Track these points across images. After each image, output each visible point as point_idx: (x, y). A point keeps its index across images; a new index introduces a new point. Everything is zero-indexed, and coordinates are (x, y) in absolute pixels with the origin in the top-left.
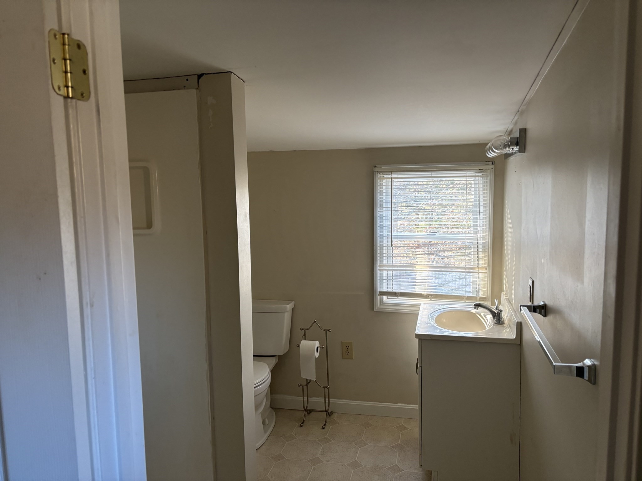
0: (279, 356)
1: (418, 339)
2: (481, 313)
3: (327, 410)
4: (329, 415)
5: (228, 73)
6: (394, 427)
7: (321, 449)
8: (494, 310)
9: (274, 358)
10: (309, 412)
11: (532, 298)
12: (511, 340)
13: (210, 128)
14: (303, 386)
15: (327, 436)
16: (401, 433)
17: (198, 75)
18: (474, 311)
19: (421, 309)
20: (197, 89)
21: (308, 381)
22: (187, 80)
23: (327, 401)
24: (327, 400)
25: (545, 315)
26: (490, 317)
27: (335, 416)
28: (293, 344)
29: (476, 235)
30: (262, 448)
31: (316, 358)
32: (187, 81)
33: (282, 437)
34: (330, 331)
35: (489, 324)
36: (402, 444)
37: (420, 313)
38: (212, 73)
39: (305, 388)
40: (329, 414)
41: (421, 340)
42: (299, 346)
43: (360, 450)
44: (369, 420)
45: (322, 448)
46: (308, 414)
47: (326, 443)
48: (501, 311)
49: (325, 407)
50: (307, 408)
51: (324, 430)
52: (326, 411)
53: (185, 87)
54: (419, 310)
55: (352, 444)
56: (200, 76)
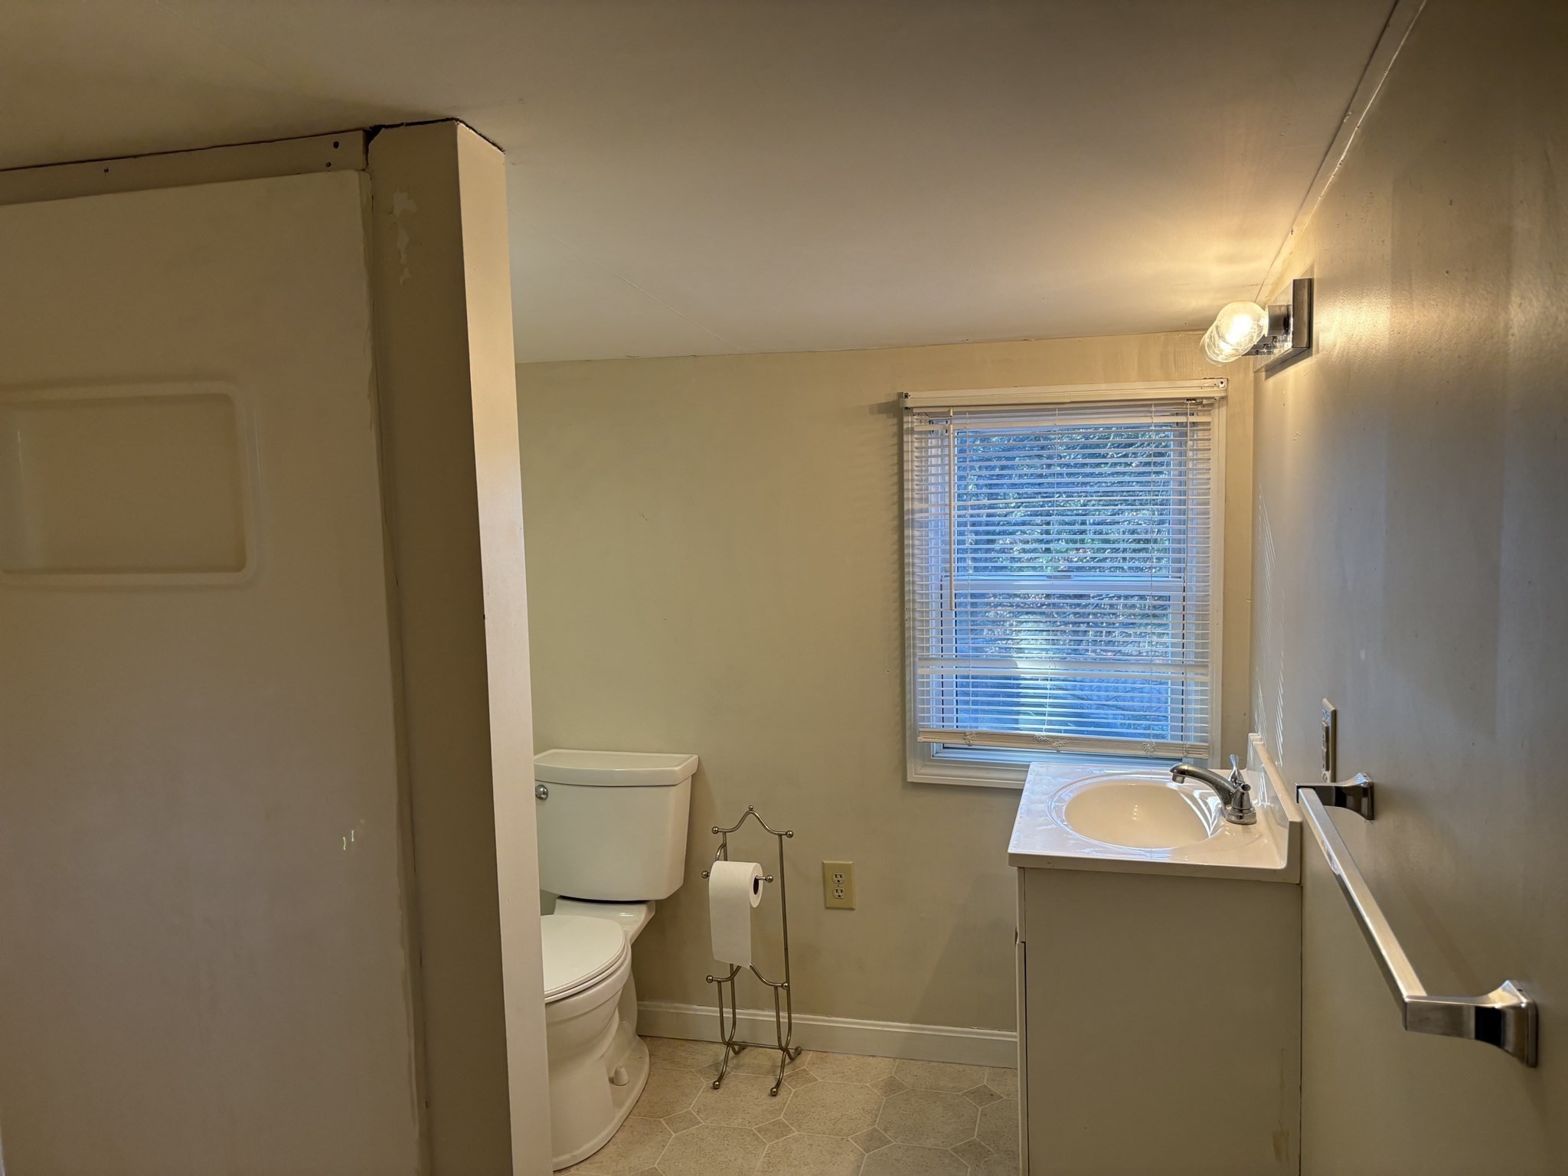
0: (657, 901)
1: (1016, 868)
2: (1192, 791)
3: (784, 1045)
4: (792, 1059)
5: (448, 122)
6: (960, 1094)
7: (764, 1154)
8: (1227, 785)
9: (643, 908)
10: (737, 1047)
11: (1331, 762)
12: (1274, 871)
13: (401, 282)
14: (719, 982)
15: (781, 1117)
16: (980, 1109)
17: (365, 131)
18: (1174, 785)
19: (1030, 777)
20: (364, 170)
21: (735, 969)
22: (336, 145)
23: (784, 1020)
24: (784, 1014)
25: (1371, 816)
26: (1215, 801)
27: (807, 1058)
28: (695, 870)
29: (1180, 578)
30: (605, 1150)
31: (751, 907)
32: (335, 149)
33: (661, 1120)
34: (791, 836)
35: (1213, 823)
36: (983, 1143)
37: (1027, 786)
38: (402, 124)
39: (726, 987)
40: (791, 1054)
41: (1022, 870)
42: (707, 876)
43: (867, 1158)
44: (895, 1073)
45: (765, 1152)
46: (737, 1053)
47: (777, 1138)
48: (1246, 788)
49: (779, 1038)
50: (731, 1037)
51: (775, 1099)
52: (781, 1048)
53: (329, 165)
54: (1025, 781)
55: (848, 1141)
56: (371, 133)
